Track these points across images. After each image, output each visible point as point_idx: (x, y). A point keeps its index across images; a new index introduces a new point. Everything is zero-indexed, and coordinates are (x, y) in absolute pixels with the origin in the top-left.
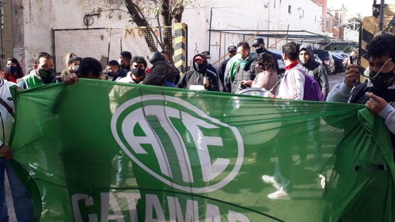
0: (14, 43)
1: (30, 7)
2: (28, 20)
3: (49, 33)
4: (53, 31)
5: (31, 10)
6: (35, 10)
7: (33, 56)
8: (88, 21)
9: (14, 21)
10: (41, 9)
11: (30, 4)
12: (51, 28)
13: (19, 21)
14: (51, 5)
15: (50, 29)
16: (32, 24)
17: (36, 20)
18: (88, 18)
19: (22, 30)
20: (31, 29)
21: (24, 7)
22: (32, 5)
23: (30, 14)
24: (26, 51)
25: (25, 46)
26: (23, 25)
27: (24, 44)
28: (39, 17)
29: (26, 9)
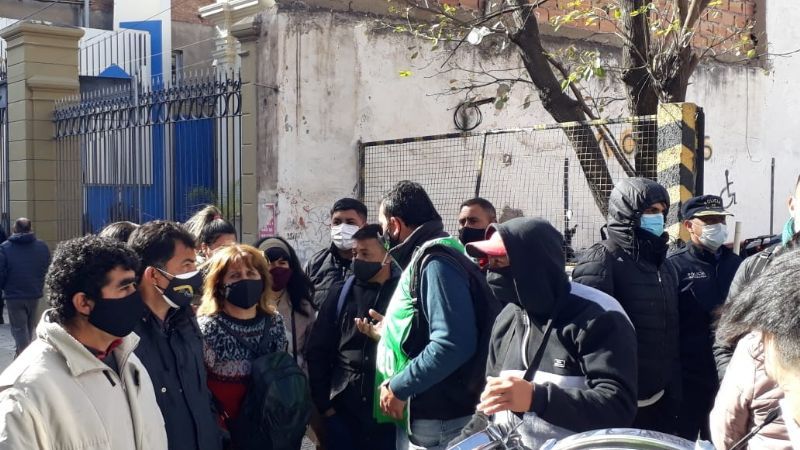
0: (259, 179)
1: (298, 88)
2: (292, 120)
3: (350, 153)
4: (362, 147)
5: (299, 97)
6: (312, 95)
7: (301, 210)
8: (465, 120)
9: (262, 124)
10: (329, 93)
11: (298, 80)
12: (358, 138)
13: (271, 124)
14: (358, 82)
15: (354, 142)
16: (302, 131)
17: (313, 121)
18: (468, 111)
19: (274, 146)
20: (298, 142)
21: (280, 89)
22: (303, 84)
23: (298, 106)
24: (282, 197)
25: (279, 185)
26: (278, 133)
27: (277, 181)
28: (324, 114)
29: (287, 93)
